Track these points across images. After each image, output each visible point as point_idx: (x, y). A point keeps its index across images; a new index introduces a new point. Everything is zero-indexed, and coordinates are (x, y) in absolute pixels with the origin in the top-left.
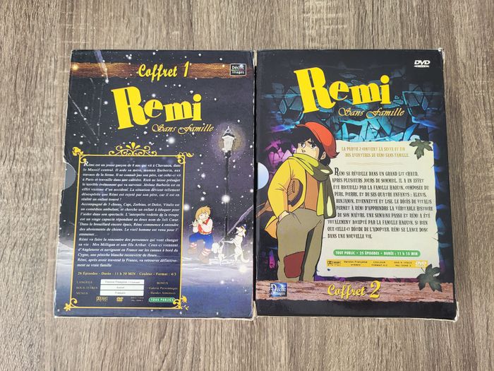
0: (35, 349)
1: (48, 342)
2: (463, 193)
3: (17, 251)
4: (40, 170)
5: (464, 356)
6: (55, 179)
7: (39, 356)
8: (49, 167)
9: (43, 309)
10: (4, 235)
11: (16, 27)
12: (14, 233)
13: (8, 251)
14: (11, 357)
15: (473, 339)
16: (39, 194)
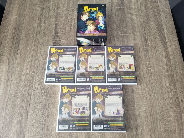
0: (43, 125)
1: (46, 124)
2: (134, 92)
3: (41, 104)
4: (46, 87)
5: (135, 126)
6: (49, 89)
7: (44, 127)
8: (48, 86)
9: (46, 116)
10: (38, 101)
11: (43, 59)
12: (40, 100)
13: (39, 104)
14: (38, 127)
15: (137, 123)
16: (46, 92)
